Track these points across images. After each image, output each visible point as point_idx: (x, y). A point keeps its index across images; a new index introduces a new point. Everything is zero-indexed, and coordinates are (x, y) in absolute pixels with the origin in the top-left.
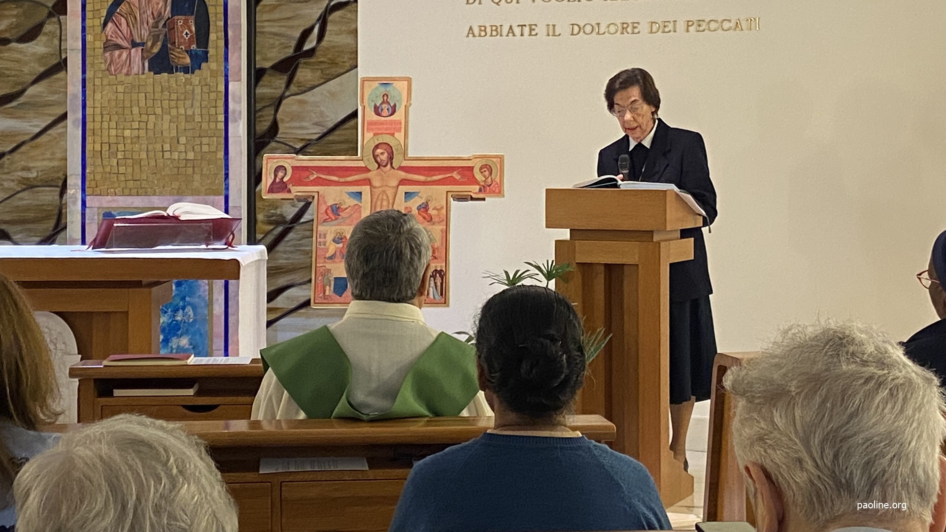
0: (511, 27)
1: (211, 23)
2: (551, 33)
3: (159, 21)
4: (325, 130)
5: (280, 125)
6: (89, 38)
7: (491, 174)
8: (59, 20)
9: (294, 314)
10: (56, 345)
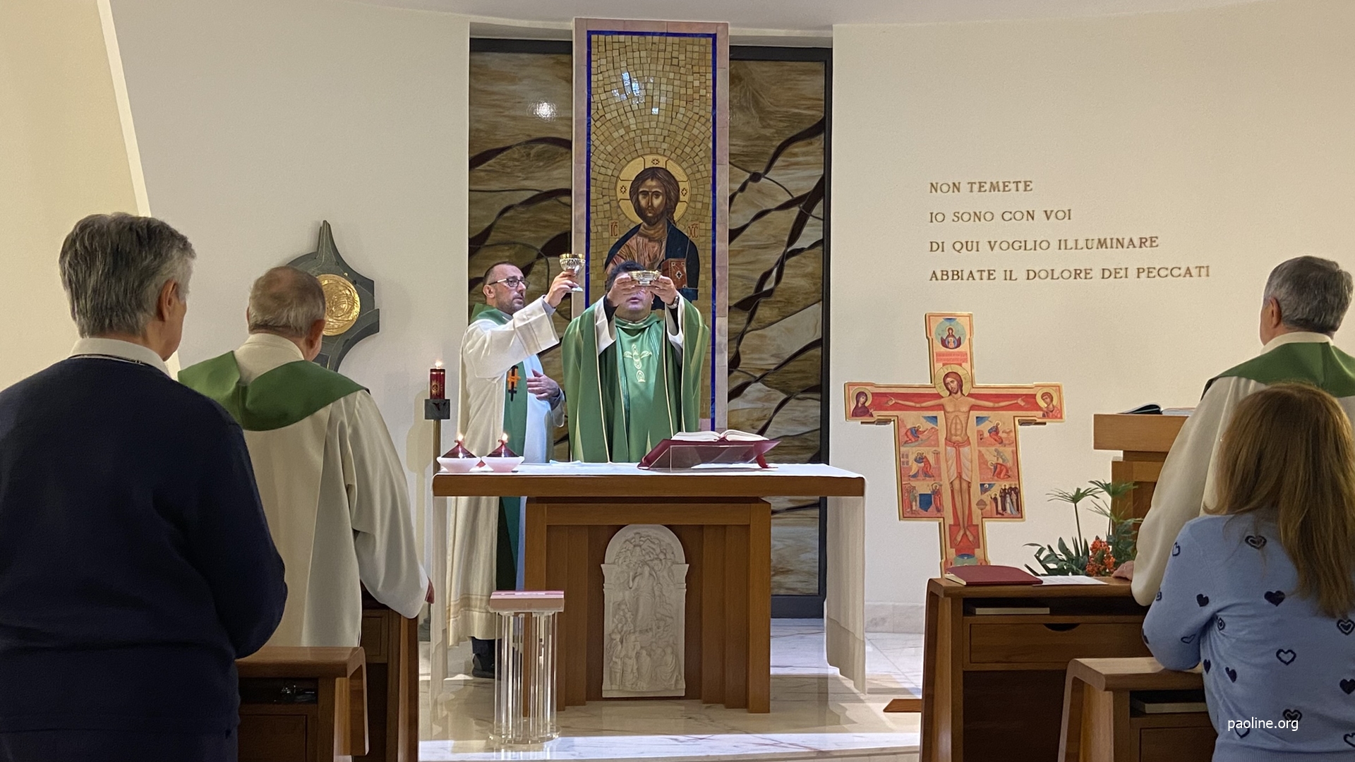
0: (971, 272)
1: (701, 265)
2: (1008, 277)
3: (654, 263)
4: (782, 362)
5: (742, 356)
6: (592, 277)
7: (1052, 400)
8: (547, 260)
10: (665, 555)
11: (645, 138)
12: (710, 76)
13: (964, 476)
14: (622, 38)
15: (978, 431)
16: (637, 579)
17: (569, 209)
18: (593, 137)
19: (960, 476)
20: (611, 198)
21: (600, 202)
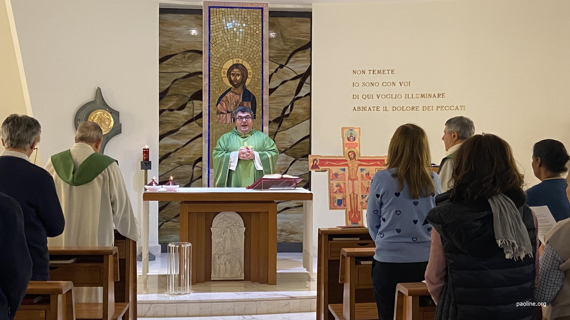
0: (370, 108)
1: (257, 105)
2: (385, 110)
3: (238, 104)
4: (293, 144)
6: (211, 110)
8: (193, 102)
9: (281, 213)
10: (236, 224)
11: (233, 51)
12: (260, 25)
13: (355, 193)
14: (223, 9)
15: (361, 175)
16: (225, 233)
17: (201, 80)
18: (211, 51)
19: (353, 193)
20: (219, 76)
21: (215, 78)
